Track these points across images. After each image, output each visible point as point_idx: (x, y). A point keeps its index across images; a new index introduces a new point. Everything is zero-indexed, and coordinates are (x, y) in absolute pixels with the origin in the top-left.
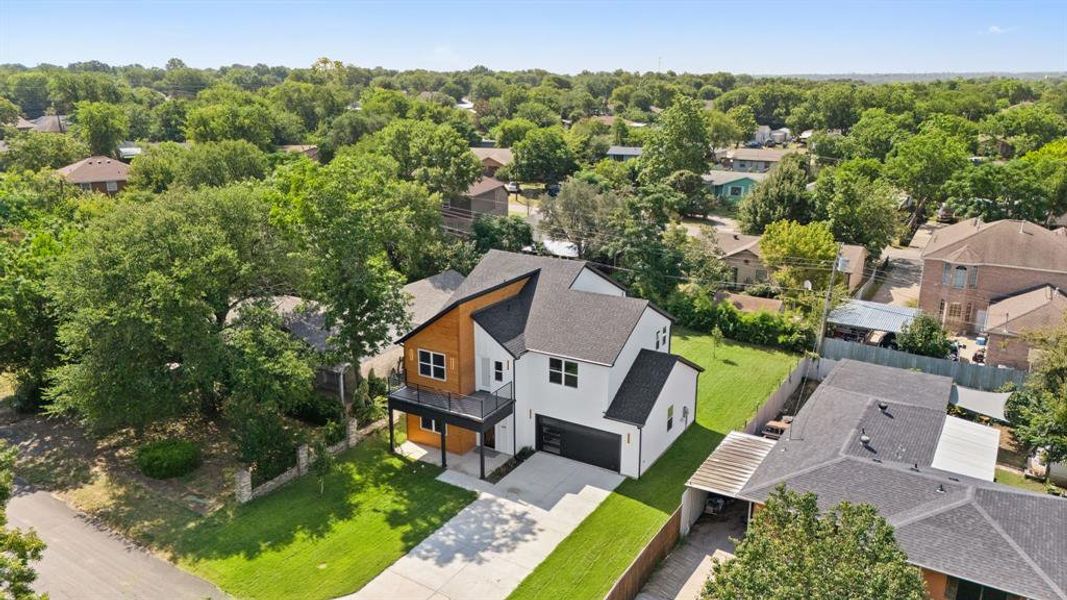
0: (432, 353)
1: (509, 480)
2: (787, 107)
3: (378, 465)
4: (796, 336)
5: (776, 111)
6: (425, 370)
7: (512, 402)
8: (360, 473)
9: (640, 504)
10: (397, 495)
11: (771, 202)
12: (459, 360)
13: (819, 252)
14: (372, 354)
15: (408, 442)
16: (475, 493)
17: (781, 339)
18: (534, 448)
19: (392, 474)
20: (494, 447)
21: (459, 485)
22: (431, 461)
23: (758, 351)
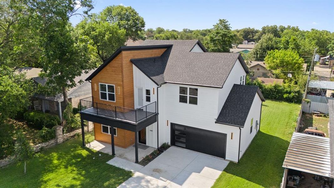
0: (107, 85)
1: (153, 164)
2: (253, 35)
3: (72, 154)
4: (292, 94)
5: (249, 36)
6: (104, 96)
7: (157, 114)
8: (58, 159)
9: (244, 180)
10: (77, 174)
11: (264, 49)
12: (123, 88)
13: (294, 61)
14: (71, 86)
15: (95, 141)
16: (131, 172)
17: (285, 96)
18: (169, 144)
19: (79, 160)
20: (145, 143)
21: (121, 167)
22: (106, 152)
23: (274, 102)
